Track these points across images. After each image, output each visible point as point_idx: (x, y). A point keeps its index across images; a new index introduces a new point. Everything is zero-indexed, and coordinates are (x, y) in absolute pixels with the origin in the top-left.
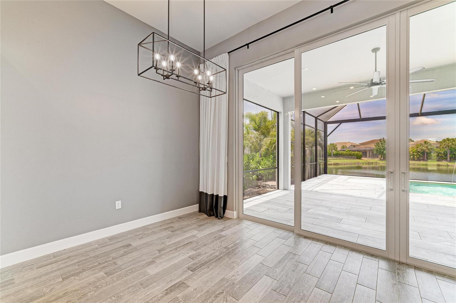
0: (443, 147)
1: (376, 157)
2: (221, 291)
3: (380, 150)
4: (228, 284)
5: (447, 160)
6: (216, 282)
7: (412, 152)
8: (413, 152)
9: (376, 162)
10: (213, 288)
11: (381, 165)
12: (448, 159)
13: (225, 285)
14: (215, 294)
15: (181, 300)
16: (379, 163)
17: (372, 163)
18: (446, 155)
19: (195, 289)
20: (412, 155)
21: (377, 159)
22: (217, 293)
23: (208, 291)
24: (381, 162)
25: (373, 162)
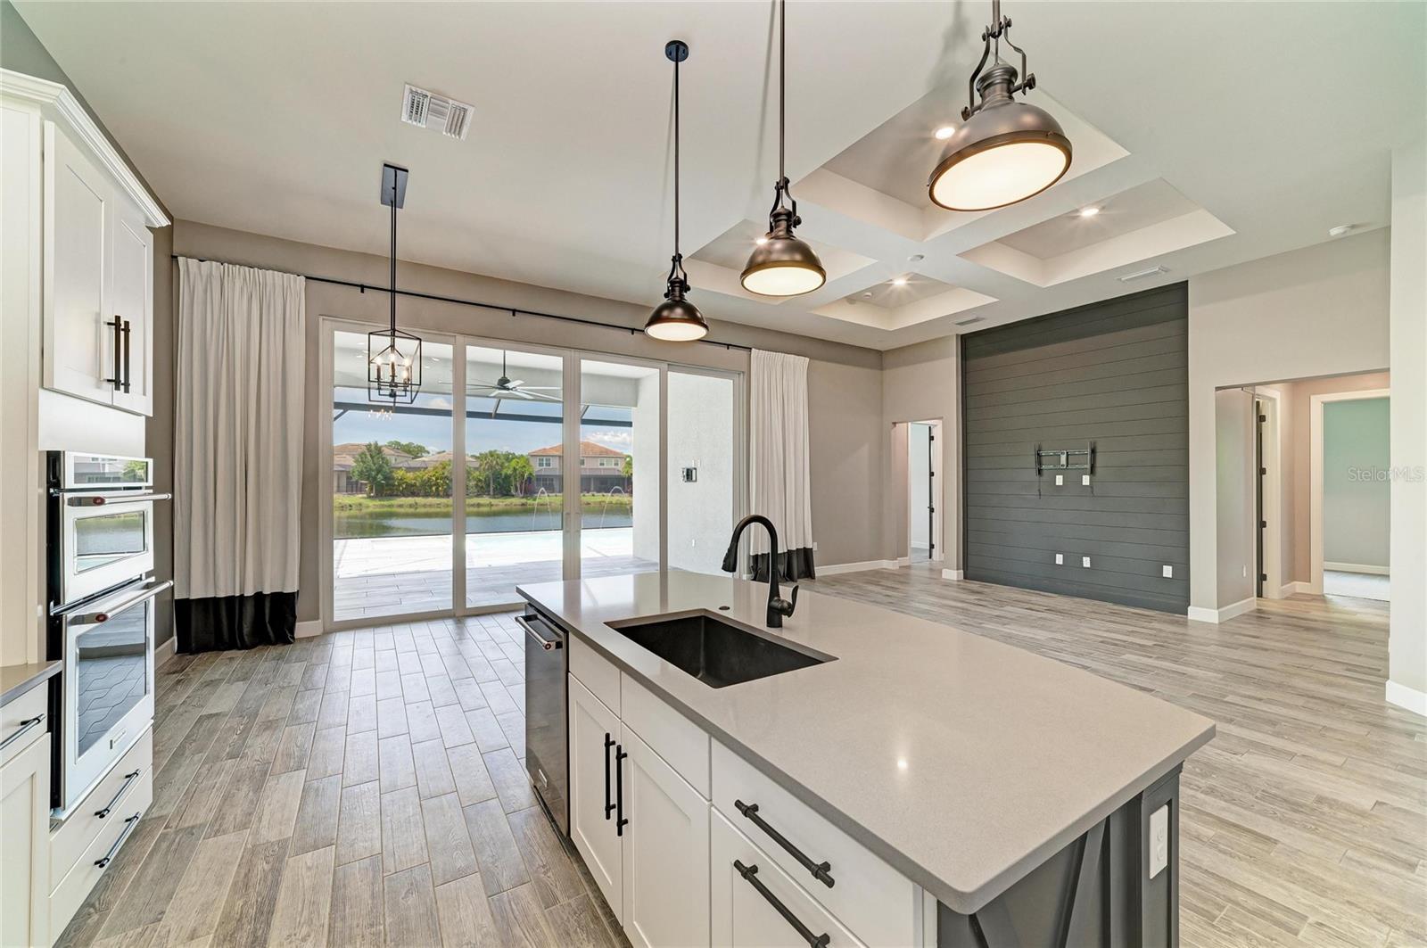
0: (484, 469)
1: (357, 491)
3: (367, 471)
5: (489, 494)
7: (434, 478)
8: (437, 479)
9: (360, 504)
11: (370, 510)
12: (491, 493)
16: (368, 507)
17: (350, 506)
18: (489, 486)
20: (435, 485)
21: (360, 496)
24: (371, 503)
25: (350, 503)
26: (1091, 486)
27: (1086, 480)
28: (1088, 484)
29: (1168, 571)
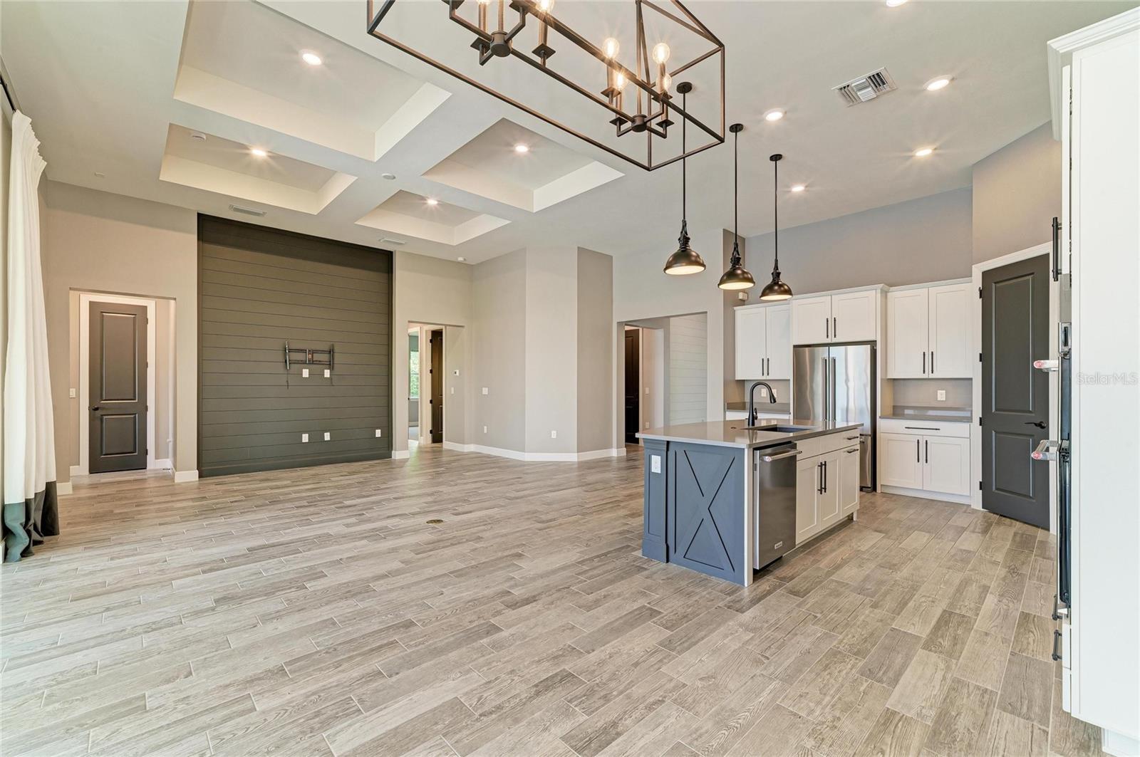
2: (485, 719)
4: (458, 736)
6: (489, 744)
10: (502, 727)
13: (468, 733)
14: (499, 714)
15: (576, 709)
19: (545, 729)
22: (494, 716)
23: (516, 721)
26: (331, 378)
27: (327, 373)
28: (329, 376)
29: (378, 433)
